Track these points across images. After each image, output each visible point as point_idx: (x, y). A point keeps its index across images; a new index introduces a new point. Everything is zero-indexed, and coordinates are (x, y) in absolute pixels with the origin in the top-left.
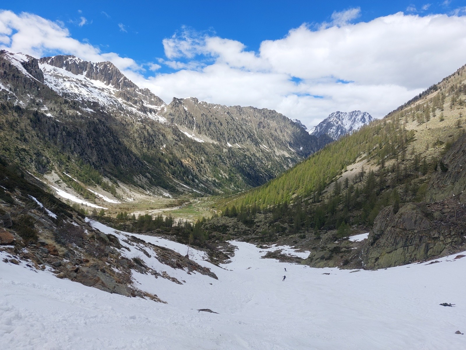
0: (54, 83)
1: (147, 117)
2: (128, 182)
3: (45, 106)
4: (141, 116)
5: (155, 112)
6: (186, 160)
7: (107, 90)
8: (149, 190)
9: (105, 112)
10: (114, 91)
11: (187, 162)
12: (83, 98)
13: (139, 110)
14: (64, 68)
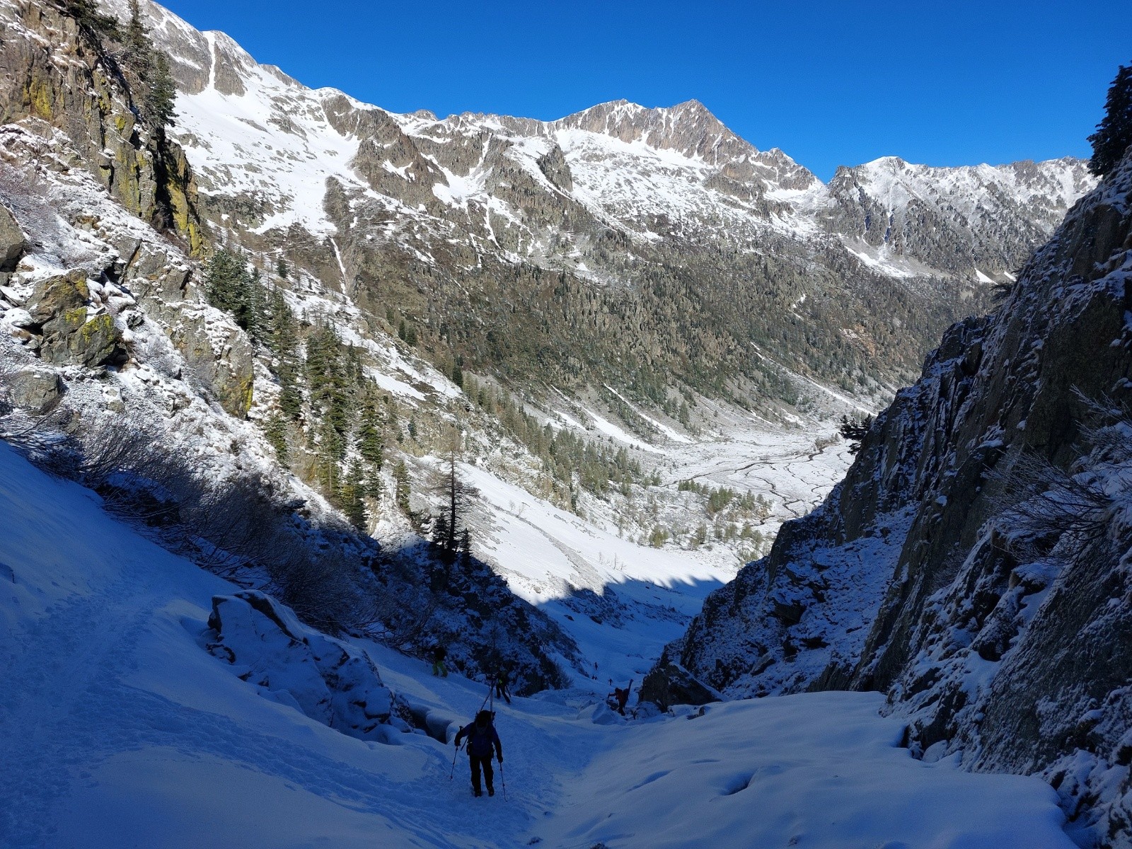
0: (589, 184)
1: (769, 230)
2: (715, 394)
3: (575, 247)
4: (756, 228)
5: (789, 210)
6: (853, 329)
7: (689, 170)
8: (756, 409)
9: (680, 234)
10: (702, 171)
11: (854, 336)
12: (640, 209)
13: (753, 212)
14: (607, 131)
